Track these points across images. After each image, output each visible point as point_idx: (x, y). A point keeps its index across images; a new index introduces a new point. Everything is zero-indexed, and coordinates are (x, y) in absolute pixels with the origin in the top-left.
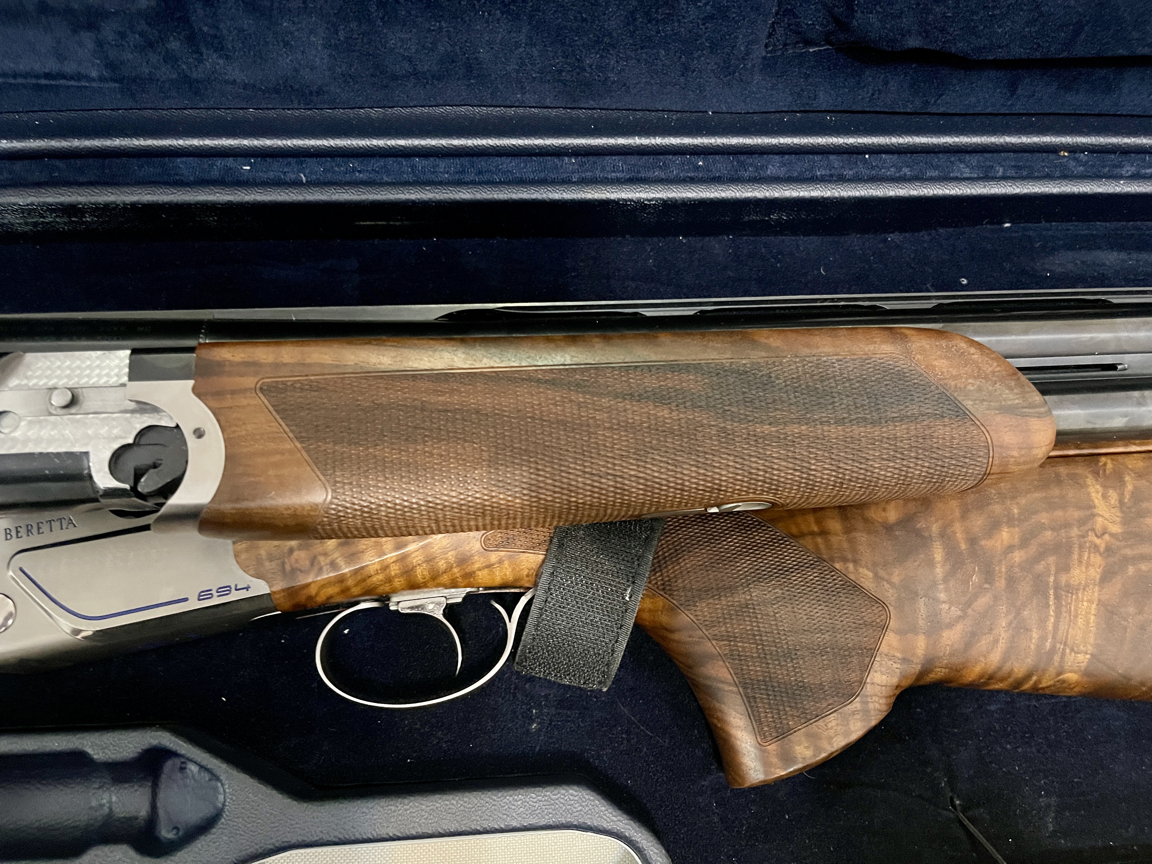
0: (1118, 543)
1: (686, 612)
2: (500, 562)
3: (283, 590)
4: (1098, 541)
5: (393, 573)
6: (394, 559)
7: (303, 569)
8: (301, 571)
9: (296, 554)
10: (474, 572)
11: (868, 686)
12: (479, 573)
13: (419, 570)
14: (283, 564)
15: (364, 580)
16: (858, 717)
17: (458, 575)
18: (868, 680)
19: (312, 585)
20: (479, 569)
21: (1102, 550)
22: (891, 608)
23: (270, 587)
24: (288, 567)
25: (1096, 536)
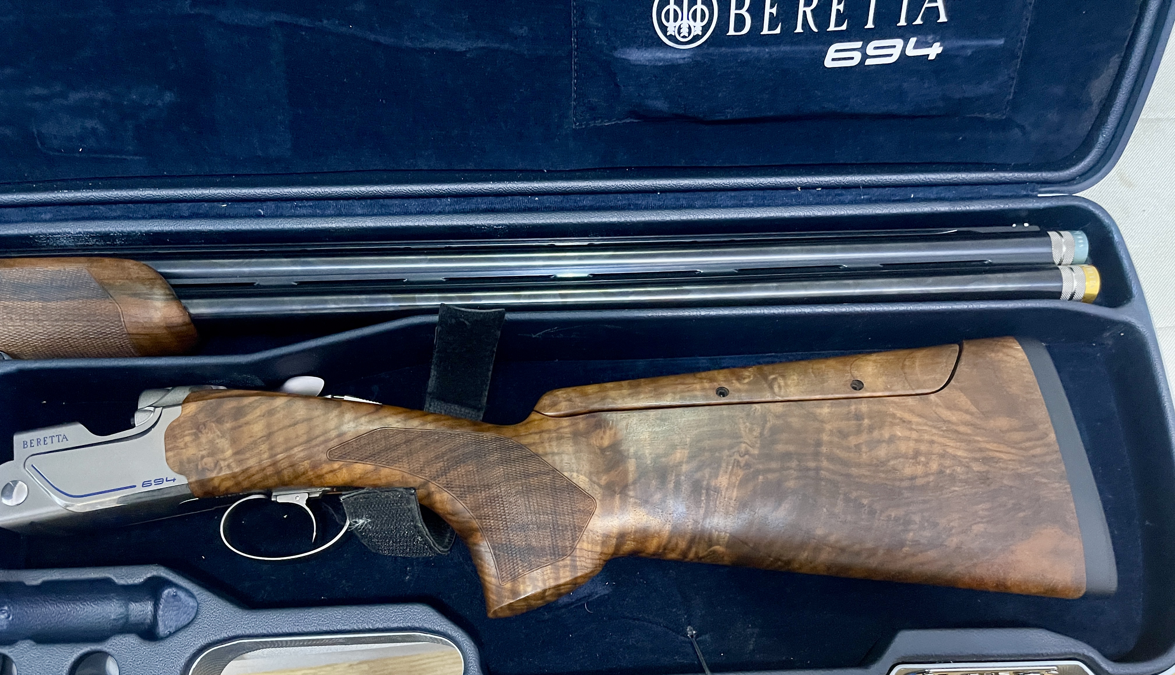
0: (755, 461)
1: (460, 501)
2: (340, 468)
3: (196, 482)
4: (740, 459)
5: (268, 474)
6: (269, 464)
7: (209, 468)
8: (208, 470)
9: (205, 460)
10: (323, 475)
11: (578, 550)
12: (327, 476)
13: (285, 472)
14: (197, 465)
15: (249, 477)
16: (568, 569)
17: (312, 476)
18: (578, 547)
19: (216, 479)
20: (326, 473)
21: (742, 465)
22: (597, 501)
23: (188, 479)
24: (200, 467)
25: (740, 456)
